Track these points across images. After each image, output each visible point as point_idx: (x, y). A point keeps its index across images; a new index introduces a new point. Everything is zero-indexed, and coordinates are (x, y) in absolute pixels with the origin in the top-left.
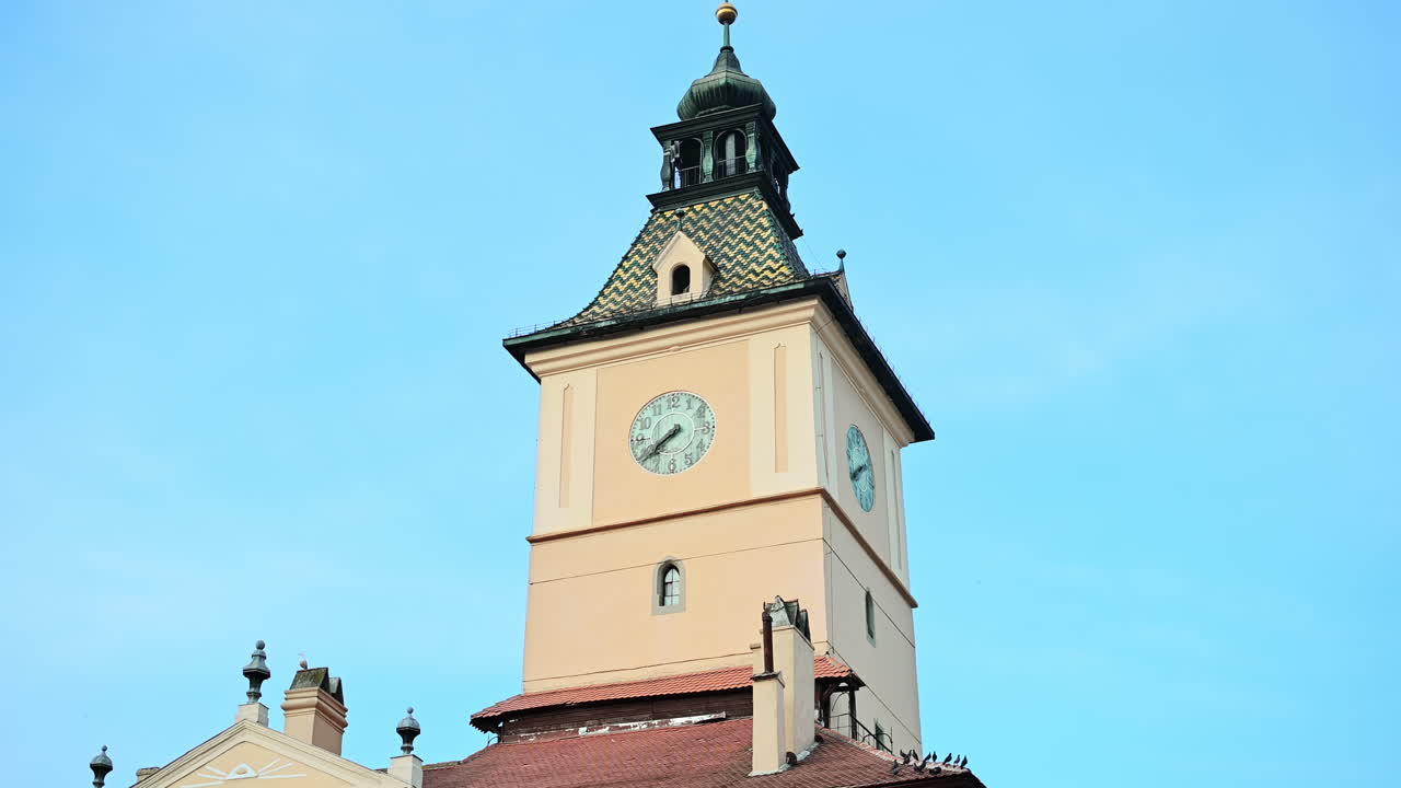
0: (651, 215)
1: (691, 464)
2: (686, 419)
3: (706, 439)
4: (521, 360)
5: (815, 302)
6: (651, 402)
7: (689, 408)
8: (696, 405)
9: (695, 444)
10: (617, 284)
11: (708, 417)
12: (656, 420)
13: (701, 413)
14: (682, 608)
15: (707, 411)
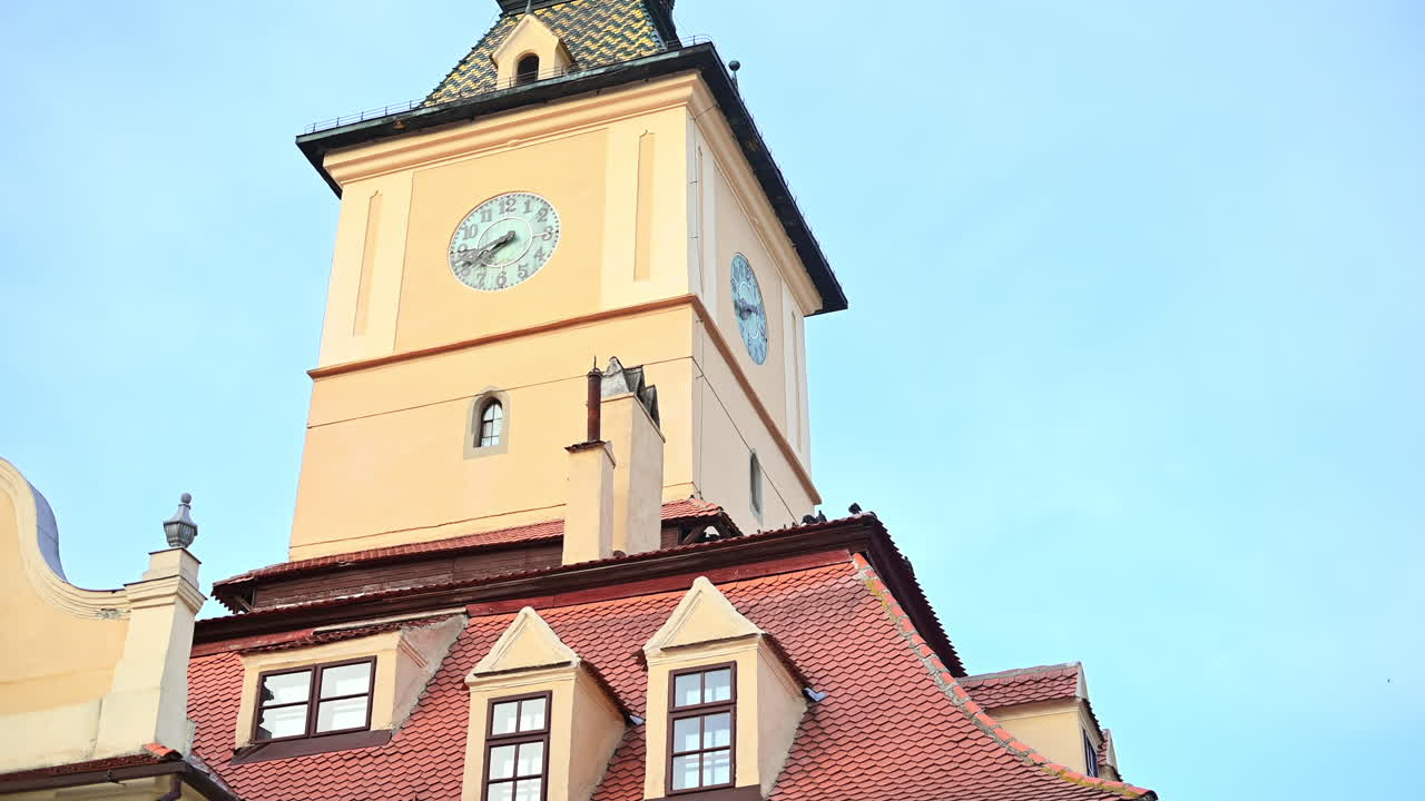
0: (499, 19)
1: (526, 276)
2: (523, 225)
3: (547, 246)
4: (317, 163)
5: (694, 77)
6: (480, 206)
7: (527, 211)
8: (536, 207)
9: (533, 252)
10: (450, 87)
11: (551, 220)
12: (483, 227)
13: (542, 216)
14: (502, 448)
15: (550, 213)
